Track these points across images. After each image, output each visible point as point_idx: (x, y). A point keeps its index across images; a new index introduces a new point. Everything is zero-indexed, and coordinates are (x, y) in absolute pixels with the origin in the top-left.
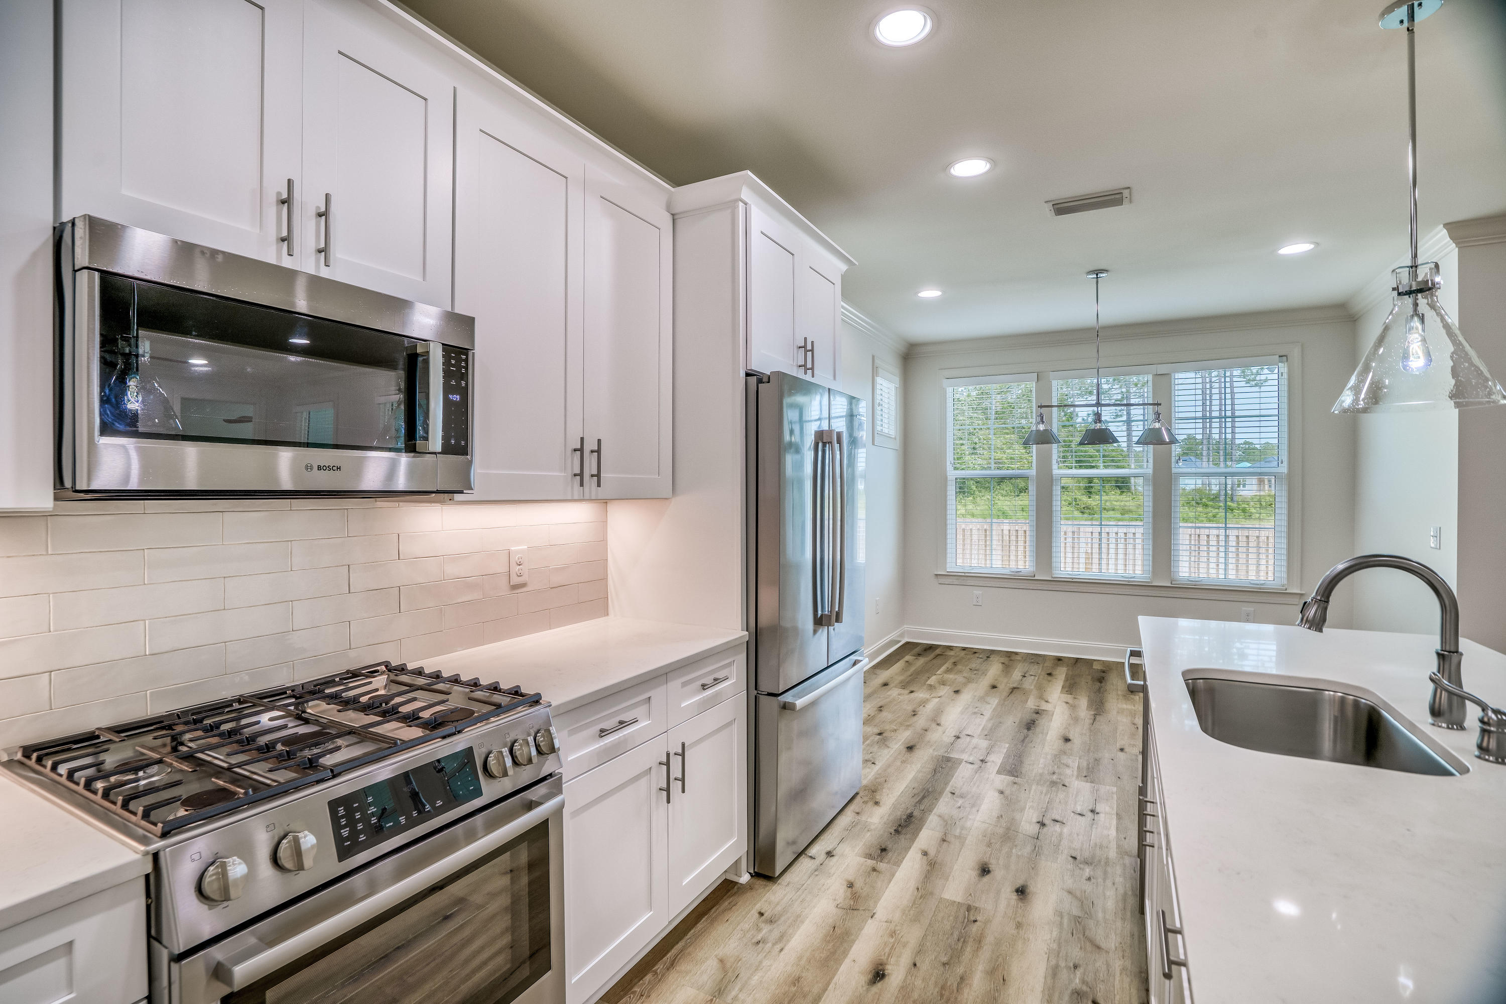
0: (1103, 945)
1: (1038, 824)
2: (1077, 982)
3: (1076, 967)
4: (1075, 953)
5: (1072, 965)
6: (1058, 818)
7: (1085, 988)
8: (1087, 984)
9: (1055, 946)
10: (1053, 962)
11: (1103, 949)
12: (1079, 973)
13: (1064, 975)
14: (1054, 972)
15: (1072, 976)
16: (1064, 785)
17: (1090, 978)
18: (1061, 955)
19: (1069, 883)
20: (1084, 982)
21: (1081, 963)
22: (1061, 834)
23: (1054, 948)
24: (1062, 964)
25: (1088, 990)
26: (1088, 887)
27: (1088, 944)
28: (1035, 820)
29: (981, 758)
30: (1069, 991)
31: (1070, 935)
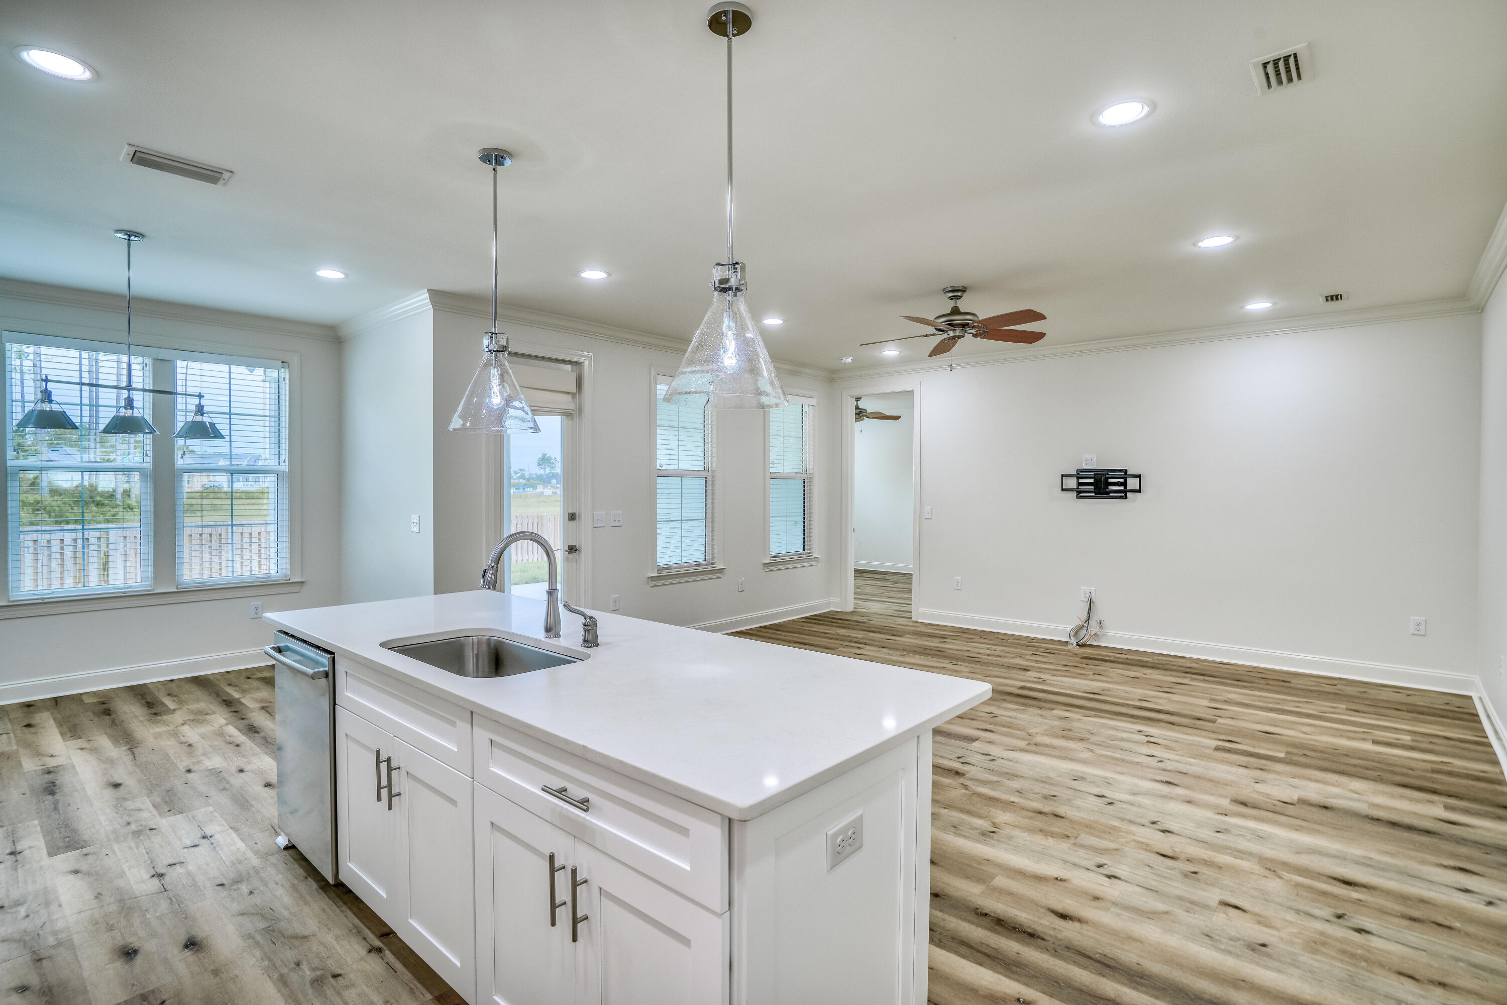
0: (306, 933)
1: (153, 878)
2: (308, 974)
3: (298, 964)
4: (289, 955)
5: (293, 965)
6: (171, 861)
7: (319, 973)
8: (317, 969)
9: (266, 963)
10: (276, 975)
11: (309, 936)
12: (305, 967)
13: (294, 978)
14: (283, 981)
15: (301, 973)
16: (151, 829)
17: (316, 963)
18: (277, 965)
19: (235, 907)
20: (314, 969)
21: (300, 958)
22: (189, 874)
23: (267, 964)
24: (285, 971)
25: (322, 971)
26: (256, 899)
27: (294, 941)
28: (146, 876)
29: (8, 851)
30: (308, 985)
31: (273, 945)
